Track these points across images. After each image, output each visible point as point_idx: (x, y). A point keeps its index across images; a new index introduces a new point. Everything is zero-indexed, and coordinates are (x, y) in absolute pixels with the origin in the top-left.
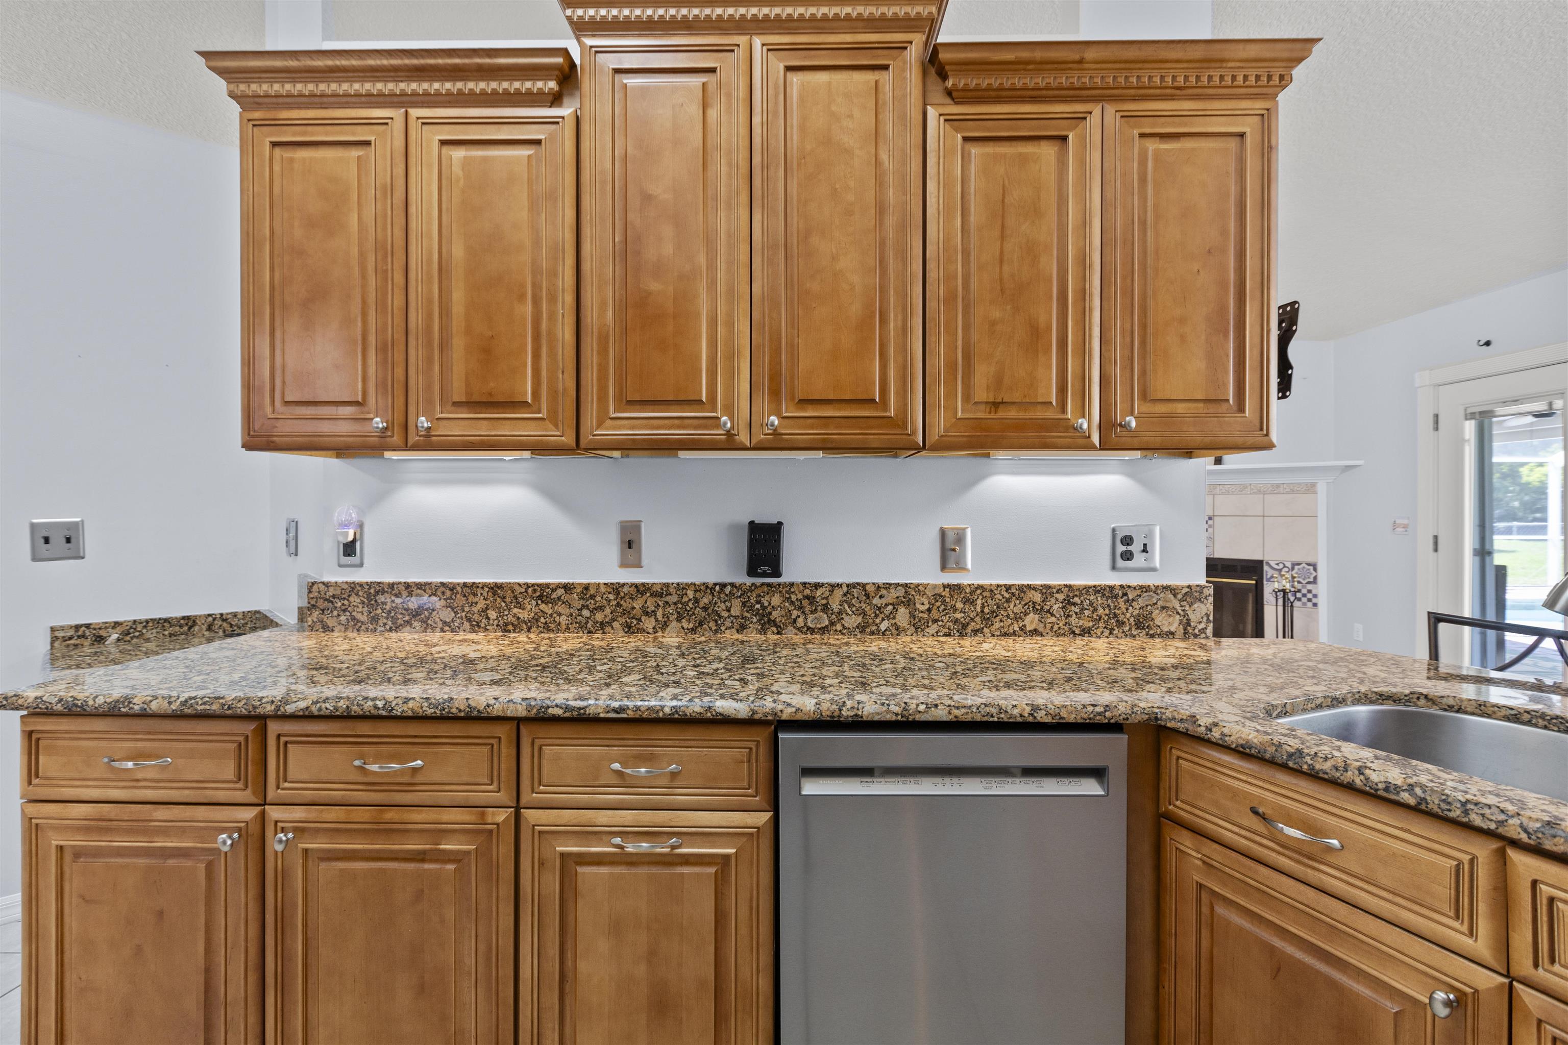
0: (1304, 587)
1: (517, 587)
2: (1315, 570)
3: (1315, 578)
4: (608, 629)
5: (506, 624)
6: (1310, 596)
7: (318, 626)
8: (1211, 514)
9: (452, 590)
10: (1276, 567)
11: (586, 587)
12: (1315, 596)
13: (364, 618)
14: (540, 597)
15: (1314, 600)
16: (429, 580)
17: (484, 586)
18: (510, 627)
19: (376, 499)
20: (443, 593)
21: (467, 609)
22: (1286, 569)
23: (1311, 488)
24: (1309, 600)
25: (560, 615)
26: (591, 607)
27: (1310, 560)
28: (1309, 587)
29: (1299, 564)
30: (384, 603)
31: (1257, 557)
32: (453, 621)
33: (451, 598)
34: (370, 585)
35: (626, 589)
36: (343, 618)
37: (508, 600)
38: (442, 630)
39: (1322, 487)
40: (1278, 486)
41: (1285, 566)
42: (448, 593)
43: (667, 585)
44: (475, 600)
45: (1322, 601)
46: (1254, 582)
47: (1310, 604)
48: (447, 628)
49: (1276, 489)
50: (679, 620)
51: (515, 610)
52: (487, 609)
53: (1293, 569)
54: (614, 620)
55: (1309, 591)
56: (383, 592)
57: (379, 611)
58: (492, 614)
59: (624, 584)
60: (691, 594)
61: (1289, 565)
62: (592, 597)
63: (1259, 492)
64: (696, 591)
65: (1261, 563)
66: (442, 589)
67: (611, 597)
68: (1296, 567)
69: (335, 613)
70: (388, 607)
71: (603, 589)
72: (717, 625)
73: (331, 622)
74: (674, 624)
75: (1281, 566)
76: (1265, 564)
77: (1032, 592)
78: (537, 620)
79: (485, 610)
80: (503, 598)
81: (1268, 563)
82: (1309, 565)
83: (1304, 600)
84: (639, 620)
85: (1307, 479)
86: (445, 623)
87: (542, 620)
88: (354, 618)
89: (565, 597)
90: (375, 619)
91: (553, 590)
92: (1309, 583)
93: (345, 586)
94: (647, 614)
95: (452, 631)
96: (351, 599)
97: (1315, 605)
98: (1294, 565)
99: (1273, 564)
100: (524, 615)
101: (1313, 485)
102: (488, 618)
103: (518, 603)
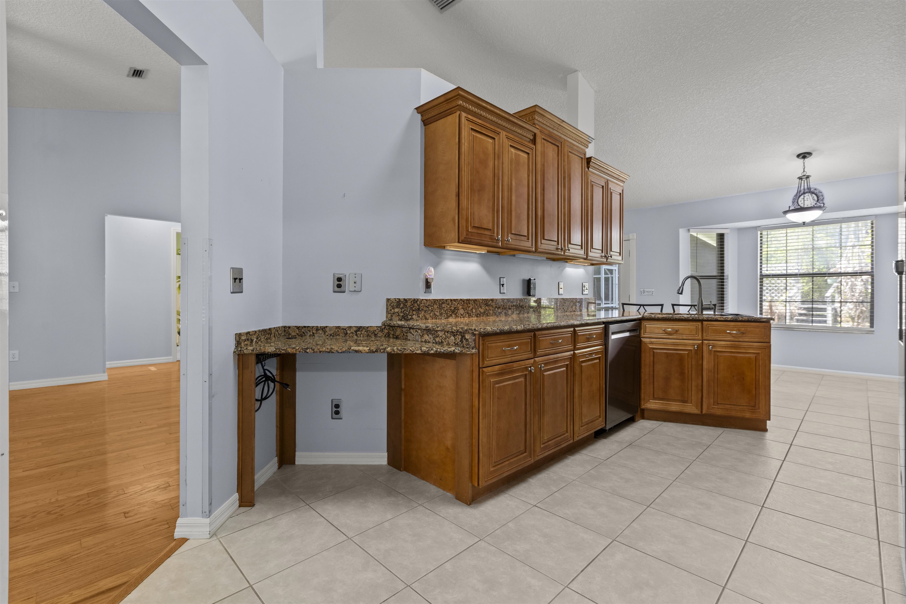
1: (480, 300)
4: (501, 315)
5: (477, 314)
7: (424, 318)
9: (463, 301)
11: (497, 300)
13: (438, 314)
14: (486, 304)
16: (457, 298)
17: (472, 300)
18: (478, 315)
19: (436, 265)
20: (461, 303)
21: (467, 309)
25: (490, 310)
26: (498, 307)
30: (444, 308)
32: (464, 314)
33: (463, 305)
34: (440, 300)
35: (505, 301)
36: (431, 314)
37: (478, 305)
38: (461, 318)
42: (463, 303)
43: (514, 299)
44: (470, 305)
48: (462, 317)
50: (516, 311)
51: (480, 309)
52: (473, 309)
54: (502, 311)
56: (444, 303)
57: (443, 311)
58: (474, 311)
59: (505, 299)
60: (518, 301)
62: (498, 303)
64: (520, 301)
66: (461, 301)
67: (502, 303)
69: (429, 312)
70: (445, 309)
71: (500, 301)
72: (523, 312)
73: (428, 316)
74: (515, 312)
78: (485, 312)
79: (472, 309)
80: (477, 305)
84: (508, 311)
86: (461, 315)
87: (486, 312)
88: (435, 314)
89: (492, 304)
90: (441, 314)
91: (489, 301)
93: (432, 301)
94: (509, 309)
95: (463, 317)
96: (434, 306)
100: (482, 311)
102: (473, 312)
103: (481, 306)
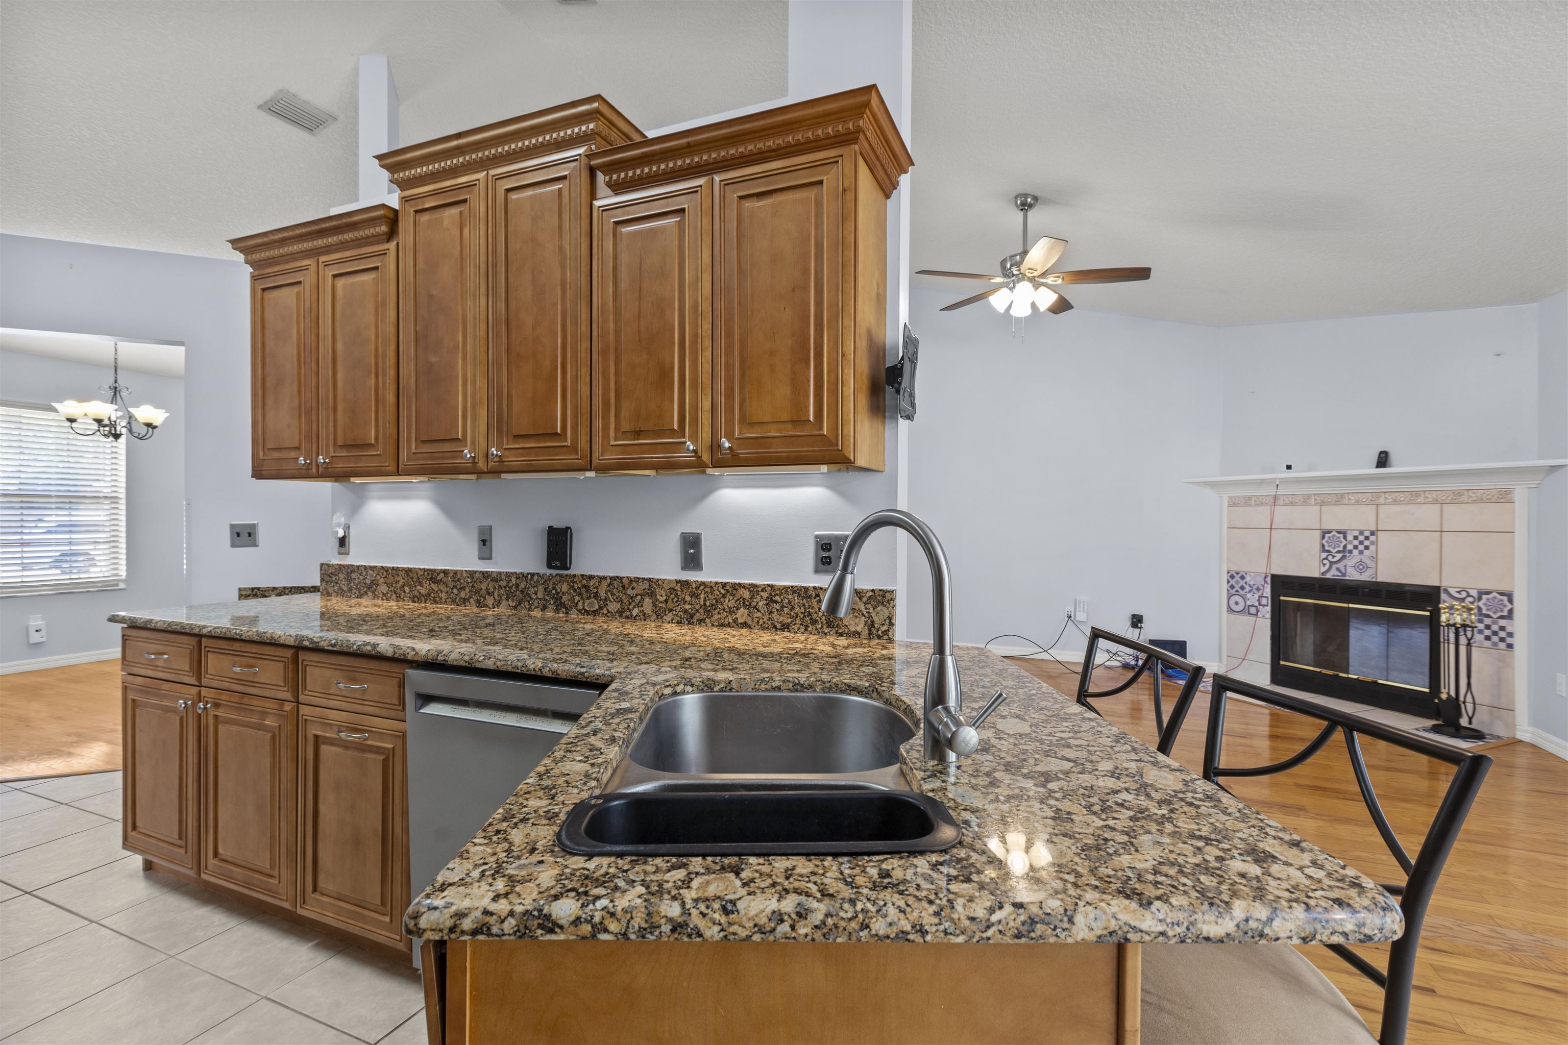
0: (1495, 623)
1: (419, 571)
2: (1511, 601)
3: (1511, 612)
4: (467, 604)
5: (414, 597)
6: (1502, 634)
7: (325, 592)
8: (1373, 528)
9: (387, 571)
10: (1457, 595)
11: (456, 572)
12: (1510, 635)
13: (345, 588)
14: (431, 579)
15: (1509, 640)
16: (376, 565)
17: (403, 569)
18: (416, 599)
19: (355, 509)
20: (383, 573)
21: (394, 585)
22: (1471, 599)
23: (1505, 497)
24: (1502, 640)
25: (442, 592)
26: (458, 587)
27: (1503, 587)
28: (1502, 622)
29: (1488, 593)
30: (355, 579)
31: (1433, 582)
32: (387, 593)
33: (386, 577)
34: (348, 566)
35: (477, 575)
36: (336, 588)
37: (415, 580)
38: (383, 600)
39: (1520, 494)
40: (1460, 493)
41: (1469, 595)
42: (385, 573)
43: (500, 573)
44: (398, 579)
45: (1520, 641)
46: (1428, 613)
47: (1502, 645)
48: (384, 598)
49: (1457, 497)
50: (507, 600)
51: (419, 587)
52: (404, 585)
53: (1480, 599)
54: (471, 597)
55: (1502, 628)
56: (354, 572)
57: (352, 584)
58: (407, 589)
59: (476, 571)
60: (514, 580)
61: (1474, 593)
62: (459, 580)
63: (1436, 501)
64: (517, 578)
65: (1437, 590)
66: (382, 571)
67: (469, 580)
68: (1485, 597)
69: (332, 584)
70: (356, 582)
71: (464, 575)
72: (529, 604)
73: (331, 590)
74: (504, 602)
75: (1464, 594)
76: (1442, 591)
77: (743, 589)
78: (430, 595)
79: (403, 587)
80: (412, 578)
81: (1446, 591)
82: (1502, 594)
83: (1495, 639)
84: (485, 598)
85: (1501, 484)
86: (383, 594)
87: (432, 595)
88: (341, 588)
89: (444, 580)
90: (350, 589)
91: (438, 574)
92: (1502, 617)
93: (337, 567)
94: (489, 594)
95: (387, 600)
96: (340, 575)
97: (1510, 646)
98: (1481, 593)
99: (1453, 591)
100: (423, 591)
101: (1508, 492)
102: (405, 592)
103: (420, 582)
